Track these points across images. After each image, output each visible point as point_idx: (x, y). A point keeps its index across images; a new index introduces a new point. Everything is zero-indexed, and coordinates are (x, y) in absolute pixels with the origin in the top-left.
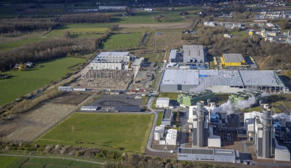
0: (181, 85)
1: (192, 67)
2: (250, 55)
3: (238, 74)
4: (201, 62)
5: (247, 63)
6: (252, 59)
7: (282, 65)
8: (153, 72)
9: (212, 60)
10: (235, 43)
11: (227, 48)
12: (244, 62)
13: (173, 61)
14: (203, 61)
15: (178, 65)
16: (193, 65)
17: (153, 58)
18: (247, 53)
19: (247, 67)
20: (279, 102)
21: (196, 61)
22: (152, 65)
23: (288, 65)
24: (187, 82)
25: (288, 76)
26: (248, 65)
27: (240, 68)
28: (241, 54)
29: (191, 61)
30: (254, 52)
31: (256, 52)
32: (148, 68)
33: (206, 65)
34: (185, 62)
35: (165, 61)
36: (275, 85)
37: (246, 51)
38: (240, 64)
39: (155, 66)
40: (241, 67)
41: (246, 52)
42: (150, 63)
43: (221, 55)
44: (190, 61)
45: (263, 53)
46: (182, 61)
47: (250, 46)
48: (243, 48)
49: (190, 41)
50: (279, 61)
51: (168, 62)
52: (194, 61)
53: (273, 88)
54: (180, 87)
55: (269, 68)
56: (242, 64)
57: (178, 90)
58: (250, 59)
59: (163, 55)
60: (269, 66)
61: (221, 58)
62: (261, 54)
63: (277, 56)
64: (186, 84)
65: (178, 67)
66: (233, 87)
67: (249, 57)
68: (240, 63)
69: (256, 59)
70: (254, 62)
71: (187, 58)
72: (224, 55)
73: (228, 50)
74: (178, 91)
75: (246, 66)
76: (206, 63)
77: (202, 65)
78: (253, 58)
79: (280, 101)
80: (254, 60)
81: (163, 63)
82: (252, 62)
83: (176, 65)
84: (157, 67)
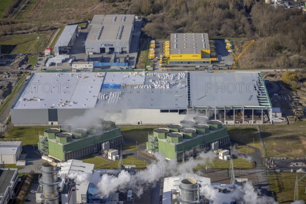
0: (56, 111)
1: (100, 64)
2: (227, 35)
3: (183, 82)
4: (123, 52)
5: (214, 54)
6: (229, 45)
7: (282, 57)
8: (13, 79)
9: (147, 48)
10: (200, 10)
11: (183, 20)
12: (208, 51)
13: (62, 51)
14: (127, 49)
15: (71, 60)
16: (103, 60)
17: (26, 45)
18: (222, 31)
19: (212, 62)
20: (253, 145)
21: (112, 50)
22: (17, 61)
23: (295, 56)
24: (72, 103)
25: (288, 82)
26: (215, 59)
27: (198, 66)
28: (206, 35)
29: (103, 50)
30: (236, 28)
31: (240, 28)
32: (7, 67)
33: (130, 58)
34: (89, 52)
35: (47, 52)
36: (254, 105)
37: (219, 27)
38: (198, 57)
39: (22, 63)
40: (200, 62)
41: (219, 29)
42: (14, 57)
43: (167, 36)
44: (98, 51)
45: (254, 30)
46: (83, 50)
47: (230, 16)
48: (215, 21)
49: (115, 6)
50: (279, 48)
51: (52, 54)
52: (107, 50)
53: (248, 113)
54: (53, 114)
55: (256, 63)
56: (204, 55)
57: (50, 120)
58: (225, 44)
59: (49, 36)
60: (256, 60)
61: (167, 43)
62: (249, 33)
63: (277, 37)
64: (67, 107)
65: (71, 64)
66: (167, 111)
67: (223, 40)
68: (200, 55)
69: (237, 43)
70: (230, 51)
71: (92, 45)
72: (174, 36)
73: (184, 25)
74: (50, 123)
75: (210, 60)
76: (132, 55)
77: (122, 60)
78: (231, 43)
79: (257, 140)
80: (233, 47)
81: (42, 55)
82: (227, 50)
83: (69, 59)
84: (24, 66)
